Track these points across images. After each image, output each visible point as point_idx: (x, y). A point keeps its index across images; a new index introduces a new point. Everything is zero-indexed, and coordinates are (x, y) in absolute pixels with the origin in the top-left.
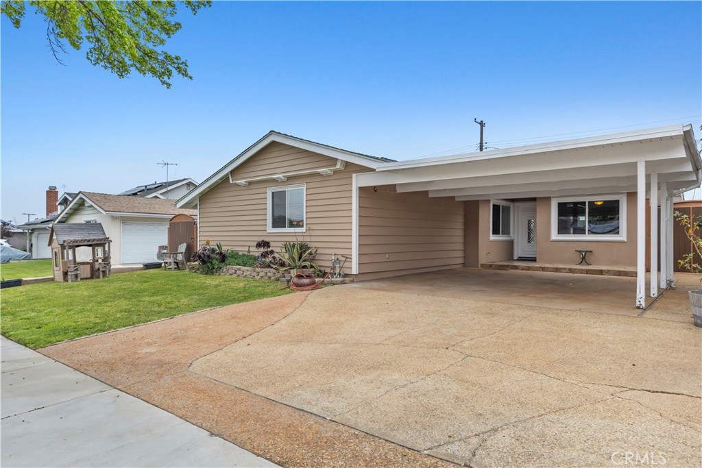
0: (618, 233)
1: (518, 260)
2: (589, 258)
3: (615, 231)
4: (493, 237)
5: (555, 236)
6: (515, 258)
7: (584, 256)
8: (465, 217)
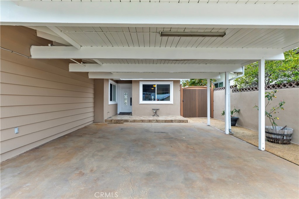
0: (169, 100)
1: (120, 114)
2: (158, 113)
3: (168, 99)
4: (110, 103)
5: (141, 101)
6: (118, 113)
7: (156, 112)
8: (95, 90)
